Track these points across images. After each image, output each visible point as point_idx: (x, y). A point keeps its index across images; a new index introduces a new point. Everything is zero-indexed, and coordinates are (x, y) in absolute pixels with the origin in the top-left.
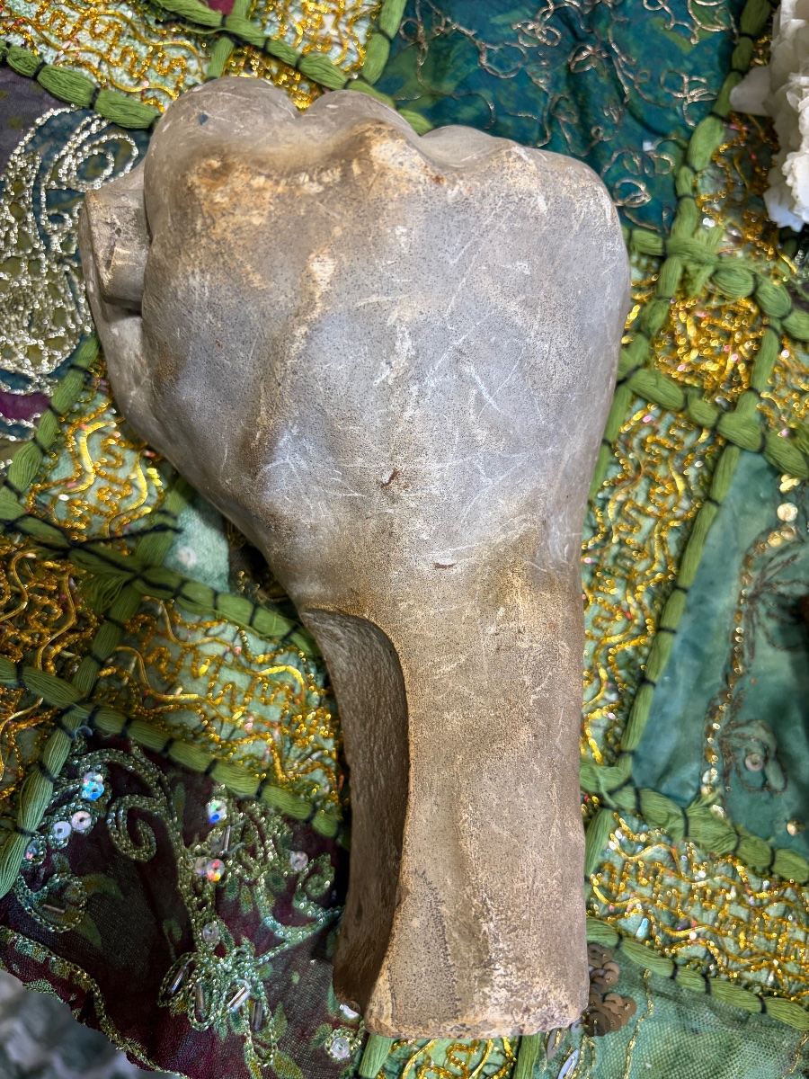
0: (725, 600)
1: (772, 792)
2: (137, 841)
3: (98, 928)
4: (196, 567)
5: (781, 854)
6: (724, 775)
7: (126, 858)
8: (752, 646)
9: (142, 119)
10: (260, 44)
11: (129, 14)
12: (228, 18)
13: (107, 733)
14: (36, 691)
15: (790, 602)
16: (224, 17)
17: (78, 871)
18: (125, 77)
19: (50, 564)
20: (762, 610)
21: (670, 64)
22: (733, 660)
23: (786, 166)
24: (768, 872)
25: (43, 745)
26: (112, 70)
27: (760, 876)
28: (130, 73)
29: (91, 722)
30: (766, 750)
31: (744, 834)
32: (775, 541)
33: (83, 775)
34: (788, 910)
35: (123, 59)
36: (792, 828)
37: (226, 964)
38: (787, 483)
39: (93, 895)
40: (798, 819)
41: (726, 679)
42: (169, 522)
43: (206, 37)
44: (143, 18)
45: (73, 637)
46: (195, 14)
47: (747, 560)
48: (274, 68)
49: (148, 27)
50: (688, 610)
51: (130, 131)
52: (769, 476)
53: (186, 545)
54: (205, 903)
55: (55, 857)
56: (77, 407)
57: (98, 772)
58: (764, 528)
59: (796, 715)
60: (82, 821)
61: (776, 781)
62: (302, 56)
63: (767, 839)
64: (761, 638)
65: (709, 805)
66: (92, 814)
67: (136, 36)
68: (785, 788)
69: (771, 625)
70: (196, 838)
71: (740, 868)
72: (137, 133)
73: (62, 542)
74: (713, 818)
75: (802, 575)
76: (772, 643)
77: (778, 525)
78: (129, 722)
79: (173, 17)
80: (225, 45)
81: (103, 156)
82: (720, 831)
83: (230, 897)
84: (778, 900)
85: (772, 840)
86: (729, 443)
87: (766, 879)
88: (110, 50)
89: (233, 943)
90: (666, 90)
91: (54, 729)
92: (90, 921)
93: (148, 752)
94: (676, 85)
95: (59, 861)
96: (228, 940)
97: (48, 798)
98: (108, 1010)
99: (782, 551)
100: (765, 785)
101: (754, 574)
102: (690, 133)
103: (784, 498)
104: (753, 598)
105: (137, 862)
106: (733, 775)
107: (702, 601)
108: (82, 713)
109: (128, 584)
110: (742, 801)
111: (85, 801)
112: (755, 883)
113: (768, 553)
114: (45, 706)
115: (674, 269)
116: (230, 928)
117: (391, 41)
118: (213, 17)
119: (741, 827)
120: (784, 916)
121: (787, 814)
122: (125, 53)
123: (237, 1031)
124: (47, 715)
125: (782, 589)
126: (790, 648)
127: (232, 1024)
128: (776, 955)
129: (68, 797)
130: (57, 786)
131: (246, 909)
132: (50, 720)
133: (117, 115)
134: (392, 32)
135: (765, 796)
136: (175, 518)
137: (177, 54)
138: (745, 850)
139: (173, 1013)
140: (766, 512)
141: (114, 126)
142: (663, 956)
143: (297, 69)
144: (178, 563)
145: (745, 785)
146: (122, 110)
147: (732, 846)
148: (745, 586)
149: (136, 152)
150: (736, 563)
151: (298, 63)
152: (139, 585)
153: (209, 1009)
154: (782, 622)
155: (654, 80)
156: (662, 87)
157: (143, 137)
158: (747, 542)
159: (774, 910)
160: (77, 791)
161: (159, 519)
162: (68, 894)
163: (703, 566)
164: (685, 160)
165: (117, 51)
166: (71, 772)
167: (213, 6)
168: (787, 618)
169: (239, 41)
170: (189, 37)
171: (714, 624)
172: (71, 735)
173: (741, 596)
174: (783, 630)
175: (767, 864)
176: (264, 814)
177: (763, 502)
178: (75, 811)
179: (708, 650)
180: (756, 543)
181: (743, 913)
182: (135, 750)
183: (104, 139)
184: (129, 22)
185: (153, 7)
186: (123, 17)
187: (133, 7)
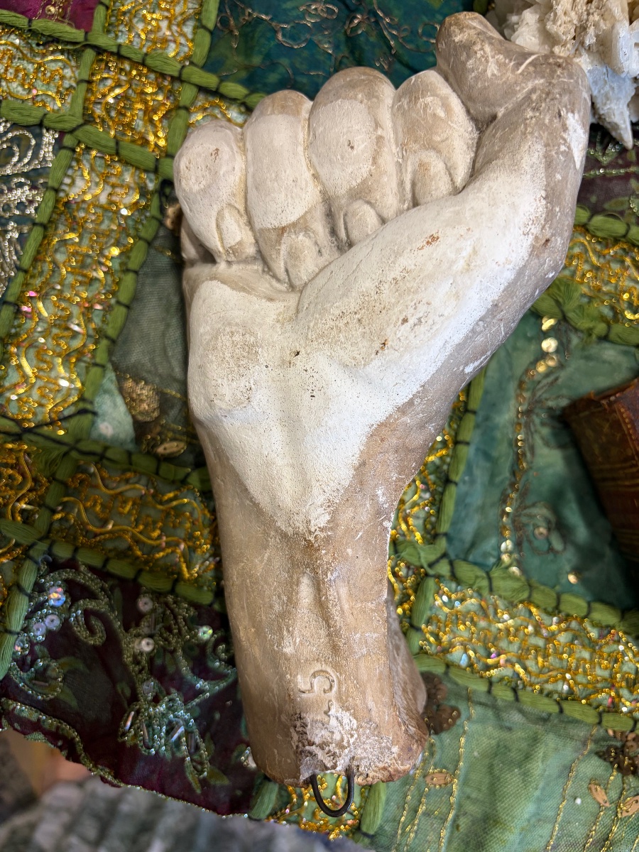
0: (506, 416)
1: (555, 553)
2: (92, 632)
3: (74, 694)
4: (113, 436)
5: (565, 597)
6: (518, 545)
7: (86, 644)
8: (532, 449)
9: (34, 118)
10: (115, 50)
11: (17, 41)
12: (89, 34)
13: (62, 558)
14: (9, 535)
15: (558, 413)
16: (86, 33)
17: (54, 656)
18: (20, 89)
19: (10, 446)
20: (537, 421)
21: (425, 19)
22: (518, 458)
24: (556, 610)
25: (18, 571)
26: (9, 85)
27: (551, 614)
28: (22, 85)
29: (50, 552)
30: (549, 522)
31: (535, 585)
32: (541, 368)
33: (49, 589)
34: (575, 637)
35: (16, 76)
36: (572, 578)
37: (162, 708)
38: (547, 324)
39: (68, 672)
40: (577, 571)
41: (514, 473)
42: (89, 407)
43: (75, 51)
44: (28, 43)
45: (32, 495)
46: (65, 35)
47: (521, 385)
48: (127, 66)
49: (32, 50)
50: (477, 426)
51: (27, 127)
52: (532, 320)
53: (104, 421)
54: (143, 669)
55: (37, 648)
56: (13, 331)
57: (59, 586)
58: (532, 358)
59: (570, 495)
60: (53, 622)
61: (557, 544)
62: (146, 54)
63: (553, 587)
64: (538, 442)
65: (507, 567)
66: (59, 616)
67: (24, 57)
68: (565, 549)
69: (546, 431)
70: (133, 625)
71: (534, 610)
72: (32, 128)
73: (16, 429)
74: (512, 577)
75: (564, 392)
76: (547, 444)
77: (543, 355)
78: (76, 550)
79: (50, 39)
80: (89, 55)
81: (10, 148)
82: (516, 585)
83: (158, 662)
84: (566, 630)
85: (558, 588)
87: (555, 616)
88: (6, 70)
89: (165, 693)
90: (425, 39)
91: (25, 559)
92: (68, 691)
93: (91, 569)
94: (431, 33)
95: (40, 650)
96: (161, 692)
97: (25, 607)
98: (85, 749)
99: (547, 375)
100: (551, 549)
101: (527, 395)
103: (546, 335)
104: (528, 413)
105: (94, 647)
106: (525, 545)
107: (487, 418)
108: (43, 546)
109: (66, 454)
110: (534, 562)
111: (53, 607)
112: (546, 619)
113: (537, 378)
114: (17, 545)
116: (161, 683)
117: (211, 33)
118: (78, 35)
119: (534, 581)
120: (572, 642)
121: (568, 568)
122: (17, 71)
123: (179, 755)
124: (19, 551)
125: (550, 404)
126: (561, 446)
127: (175, 750)
128: (569, 670)
129: (41, 606)
130: (31, 598)
131: (171, 670)
132: (22, 554)
133: (16, 117)
134: (211, 25)
135: (551, 556)
136: (92, 403)
137: (54, 66)
138: (537, 597)
139: (128, 745)
140: (533, 347)
141: (15, 126)
142: (482, 677)
143: (144, 64)
144: (100, 435)
145: (535, 551)
146: (20, 113)
147: (525, 595)
148: (520, 404)
149: (33, 142)
150: (512, 387)
151: (144, 60)
152: (74, 454)
153: (153, 740)
154: (553, 428)
155: (414, 33)
156: (421, 37)
157: (38, 131)
158: (519, 371)
159: (563, 638)
160: (47, 601)
161: (81, 405)
162: (49, 673)
163: (486, 392)
165: (11, 70)
166: (40, 589)
167: (78, 27)
168: (557, 425)
169: (99, 50)
170: (62, 52)
171: (498, 435)
172: (36, 562)
173: (518, 412)
174: (555, 435)
175: (554, 604)
176: (175, 602)
177: (530, 340)
178: (47, 615)
179: (495, 454)
180: (527, 371)
181: (540, 642)
182: (82, 568)
183: (10, 135)
184: (17, 48)
185: (34, 33)
186: (13, 44)
187: (20, 36)
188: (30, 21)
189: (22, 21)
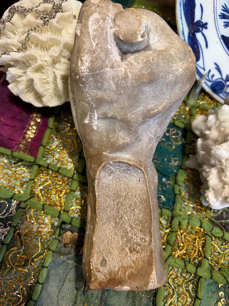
9: (9, 196)
10: (46, 165)
11: (6, 161)
12: (36, 159)
21: (167, 155)
23: (206, 194)
28: (6, 180)
35: (4, 176)
38: (220, 285)
44: (10, 161)
46: (26, 159)
48: (50, 172)
49: (12, 164)
51: (6, 199)
62: (60, 168)
67: (8, 168)
72: (8, 199)
79: (20, 160)
80: (36, 167)
86: (200, 277)
94: (169, 161)
102: (176, 175)
103: (220, 290)
115: (176, 222)
118: (31, 159)
137: (20, 172)
143: (58, 172)
146: (3, 194)
149: (7, 205)
151: (58, 170)
155: (163, 161)
156: (166, 162)
157: (10, 200)
164: (176, 183)
165: (2, 173)
167: (32, 155)
169: (40, 166)
170: (24, 166)
177: (214, 292)
184: (6, 164)
185: (14, 157)
186: (4, 162)
187: (8, 158)
188: (12, 152)
189: (9, 152)
